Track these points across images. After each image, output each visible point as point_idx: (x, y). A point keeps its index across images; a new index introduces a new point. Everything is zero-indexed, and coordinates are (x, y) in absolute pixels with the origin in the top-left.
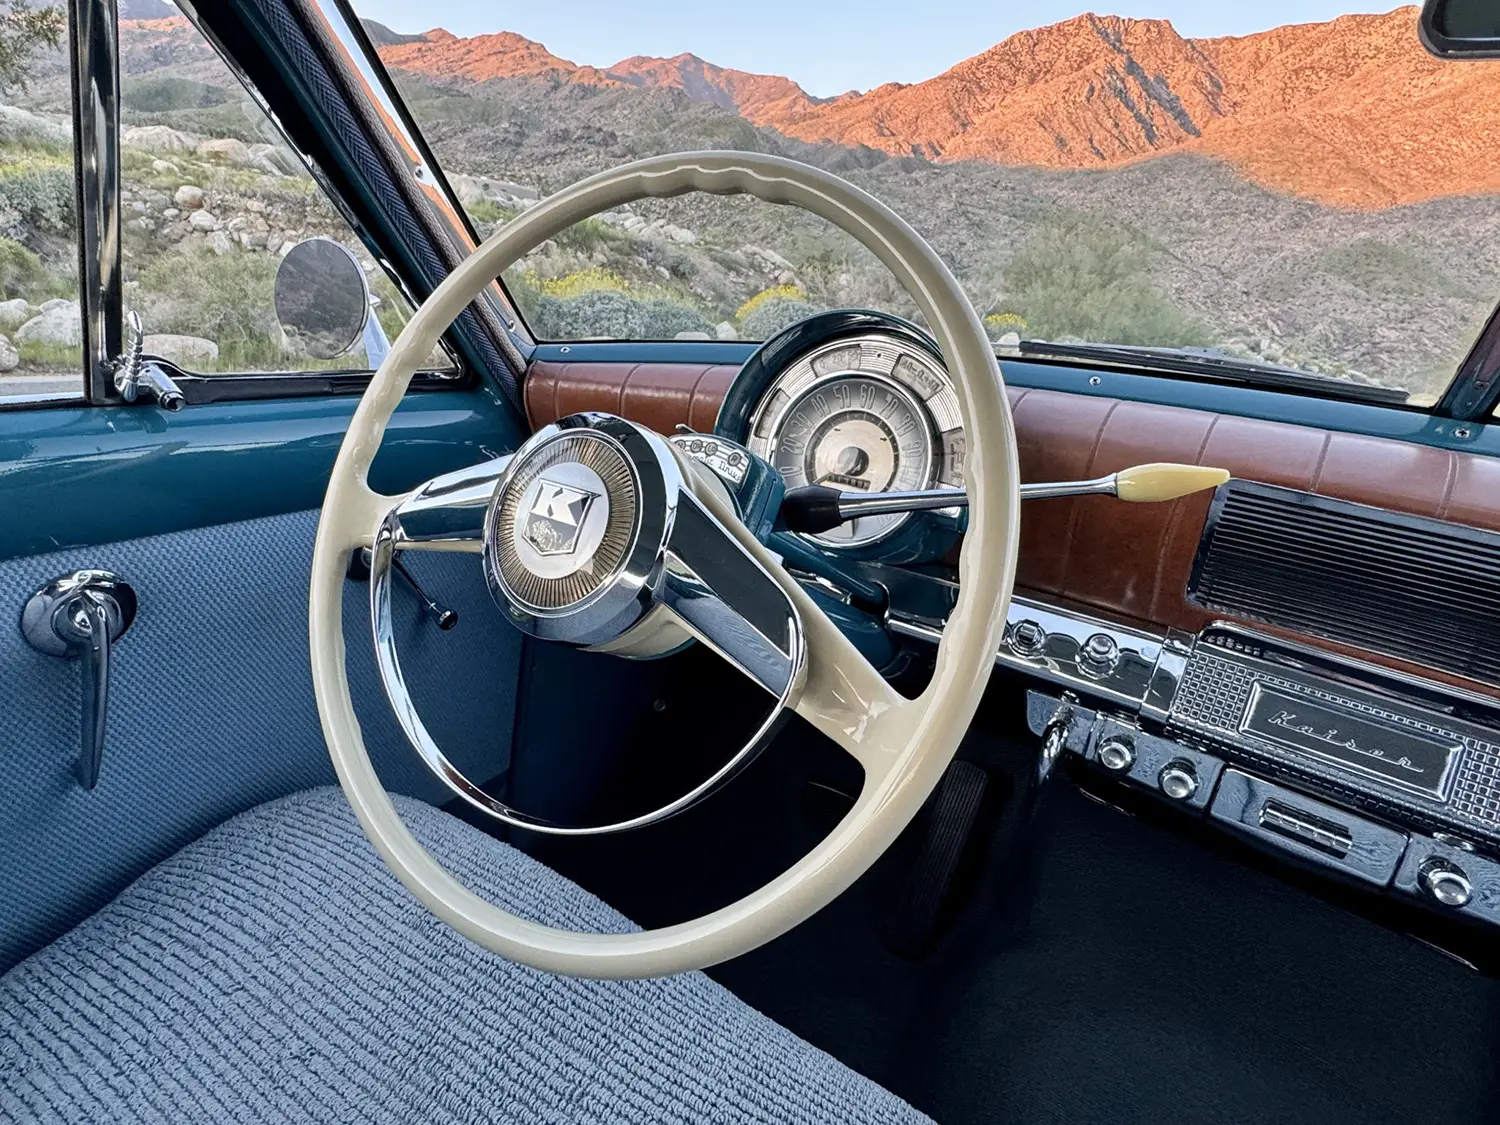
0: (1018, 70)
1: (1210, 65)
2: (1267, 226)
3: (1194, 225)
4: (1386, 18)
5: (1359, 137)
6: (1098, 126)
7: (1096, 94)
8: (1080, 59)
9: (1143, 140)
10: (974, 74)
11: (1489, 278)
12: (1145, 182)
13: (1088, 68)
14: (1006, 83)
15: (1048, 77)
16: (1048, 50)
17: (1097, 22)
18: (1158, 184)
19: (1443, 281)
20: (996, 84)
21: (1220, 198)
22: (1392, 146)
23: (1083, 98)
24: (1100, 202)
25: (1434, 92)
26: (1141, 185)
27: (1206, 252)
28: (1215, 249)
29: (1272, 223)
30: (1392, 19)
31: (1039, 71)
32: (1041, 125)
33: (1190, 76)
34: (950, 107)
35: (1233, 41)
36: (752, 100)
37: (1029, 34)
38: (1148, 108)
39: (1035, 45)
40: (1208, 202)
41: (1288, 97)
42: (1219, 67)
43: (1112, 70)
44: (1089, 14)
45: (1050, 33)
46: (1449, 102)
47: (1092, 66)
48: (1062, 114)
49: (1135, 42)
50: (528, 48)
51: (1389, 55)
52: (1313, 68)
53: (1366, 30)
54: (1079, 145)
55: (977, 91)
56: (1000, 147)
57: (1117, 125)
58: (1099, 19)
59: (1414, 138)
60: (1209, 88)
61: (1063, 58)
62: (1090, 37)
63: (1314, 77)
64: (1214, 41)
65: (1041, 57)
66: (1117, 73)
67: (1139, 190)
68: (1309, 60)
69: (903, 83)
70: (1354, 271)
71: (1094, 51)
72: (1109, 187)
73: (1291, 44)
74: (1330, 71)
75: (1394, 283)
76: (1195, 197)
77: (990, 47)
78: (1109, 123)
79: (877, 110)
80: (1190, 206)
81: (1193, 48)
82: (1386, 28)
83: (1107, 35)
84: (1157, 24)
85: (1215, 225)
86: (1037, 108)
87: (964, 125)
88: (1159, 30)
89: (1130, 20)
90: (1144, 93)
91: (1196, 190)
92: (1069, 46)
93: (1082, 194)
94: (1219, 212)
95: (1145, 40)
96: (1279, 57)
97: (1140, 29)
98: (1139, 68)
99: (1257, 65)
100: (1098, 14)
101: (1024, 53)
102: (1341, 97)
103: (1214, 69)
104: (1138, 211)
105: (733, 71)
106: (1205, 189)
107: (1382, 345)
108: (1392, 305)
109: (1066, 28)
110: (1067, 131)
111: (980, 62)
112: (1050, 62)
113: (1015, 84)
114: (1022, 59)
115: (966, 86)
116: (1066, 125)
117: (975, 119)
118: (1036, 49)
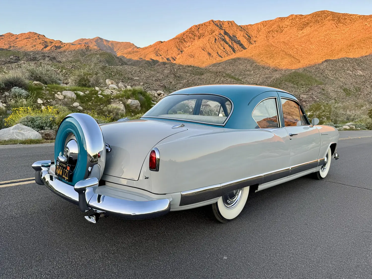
0: (195, 36)
1: (247, 32)
2: (268, 71)
3: (249, 73)
4: (287, 18)
5: (287, 46)
6: (219, 49)
7: (217, 40)
8: (211, 32)
9: (232, 52)
10: (182, 37)
11: (327, 79)
12: (233, 62)
13: (214, 34)
14: (192, 39)
15: (204, 37)
16: (202, 30)
17: (215, 22)
18: (237, 63)
19: (316, 81)
20: (189, 40)
21: (254, 65)
22: (296, 48)
23: (214, 42)
24: (222, 69)
25: (303, 35)
26: (232, 63)
27: (252, 80)
28: (255, 79)
29: (270, 70)
30: (289, 18)
31: (201, 36)
32: (203, 50)
33: (242, 35)
34: (176, 47)
35: (251, 25)
37: (196, 26)
38: (232, 44)
39: (198, 29)
40: (251, 66)
41: (268, 39)
42: (249, 32)
43: (220, 34)
44: (212, 20)
45: (202, 25)
46: (307, 36)
48: (209, 47)
49: (225, 27)
50: (38, 36)
51: (290, 27)
52: (273, 31)
53: (283, 21)
54: (215, 55)
55: (184, 42)
56: (192, 57)
57: (224, 48)
59: (301, 46)
60: (248, 38)
61: (207, 32)
62: (213, 26)
63: (273, 33)
64: (246, 26)
65: (201, 32)
66: (222, 35)
67: (232, 65)
68: (271, 29)
69: (162, 41)
70: (293, 80)
71: (215, 29)
72: (223, 65)
73: (266, 26)
74: (277, 31)
75: (304, 83)
76: (247, 65)
77: (186, 30)
78: (222, 48)
79: (155, 49)
80: (247, 68)
81: (241, 28)
82: (288, 20)
83: (218, 25)
84: (231, 22)
85: (254, 72)
86: (201, 45)
87: (182, 52)
88: (231, 23)
89: (223, 21)
90: (230, 40)
91: (247, 63)
92: (208, 29)
93: (216, 68)
94: (255, 69)
95: (228, 26)
96: (264, 29)
97: (226, 24)
98: (228, 33)
99: (258, 31)
100: (214, 20)
101: (196, 31)
102: (281, 38)
103: (248, 32)
104: (233, 71)
105: (113, 41)
106: (250, 63)
107: (303, 100)
108: (304, 89)
109: (206, 24)
110: (211, 51)
111: (184, 34)
112: (203, 33)
113: (194, 39)
114: (196, 32)
115: (180, 41)
116: (210, 49)
117: (184, 50)
118: (199, 30)
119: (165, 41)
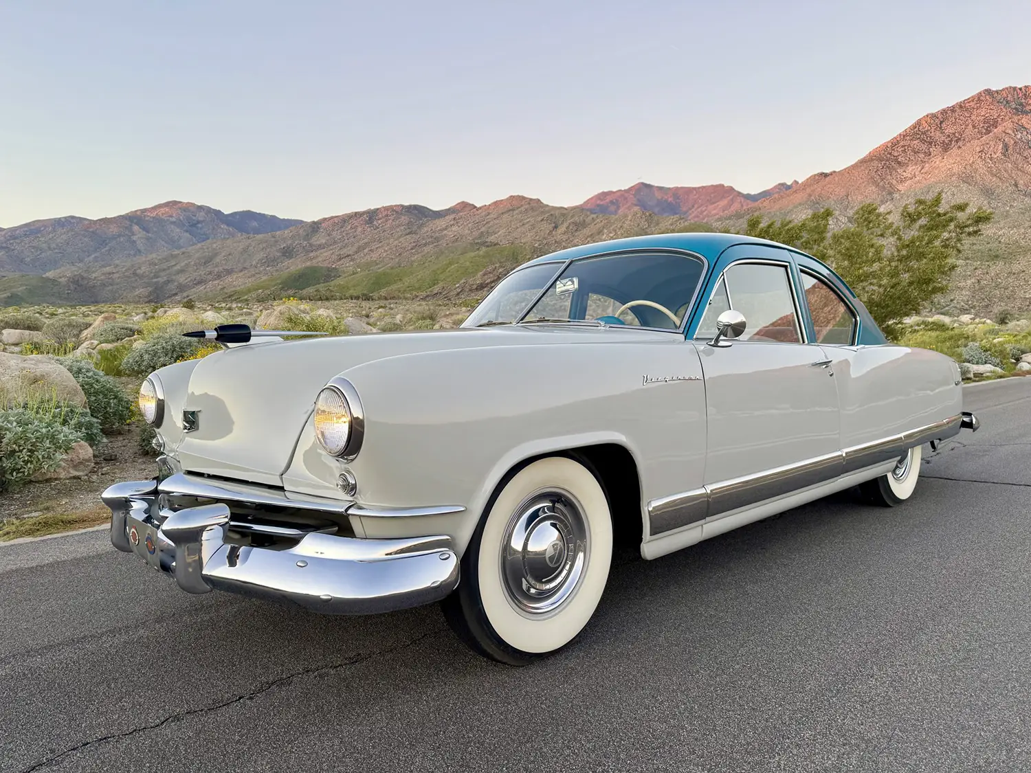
0: (930, 143)
6: (1019, 173)
7: (1010, 149)
8: (987, 125)
10: (890, 154)
13: (997, 130)
14: (922, 156)
15: (960, 143)
16: (955, 124)
17: (996, 95)
20: (913, 158)
23: (999, 154)
31: (951, 141)
34: (874, 183)
36: (696, 206)
37: (933, 116)
39: (942, 122)
43: (1020, 128)
44: (986, 90)
45: (953, 110)
47: (1000, 128)
48: (982, 170)
55: (896, 166)
58: (997, 92)
61: (970, 126)
62: (992, 107)
65: (949, 131)
69: (827, 171)
71: (999, 116)
77: (901, 130)
79: (810, 195)
83: (1008, 102)
86: (957, 169)
89: (1026, 87)
92: (973, 117)
93: (1023, 230)
100: (994, 88)
101: (933, 130)
105: (677, 188)
109: (967, 105)
110: (992, 181)
111: (894, 143)
112: (959, 133)
113: (930, 155)
114: (932, 134)
115: (885, 164)
116: (988, 177)
117: (900, 187)
118: (944, 125)
119: (835, 172)
